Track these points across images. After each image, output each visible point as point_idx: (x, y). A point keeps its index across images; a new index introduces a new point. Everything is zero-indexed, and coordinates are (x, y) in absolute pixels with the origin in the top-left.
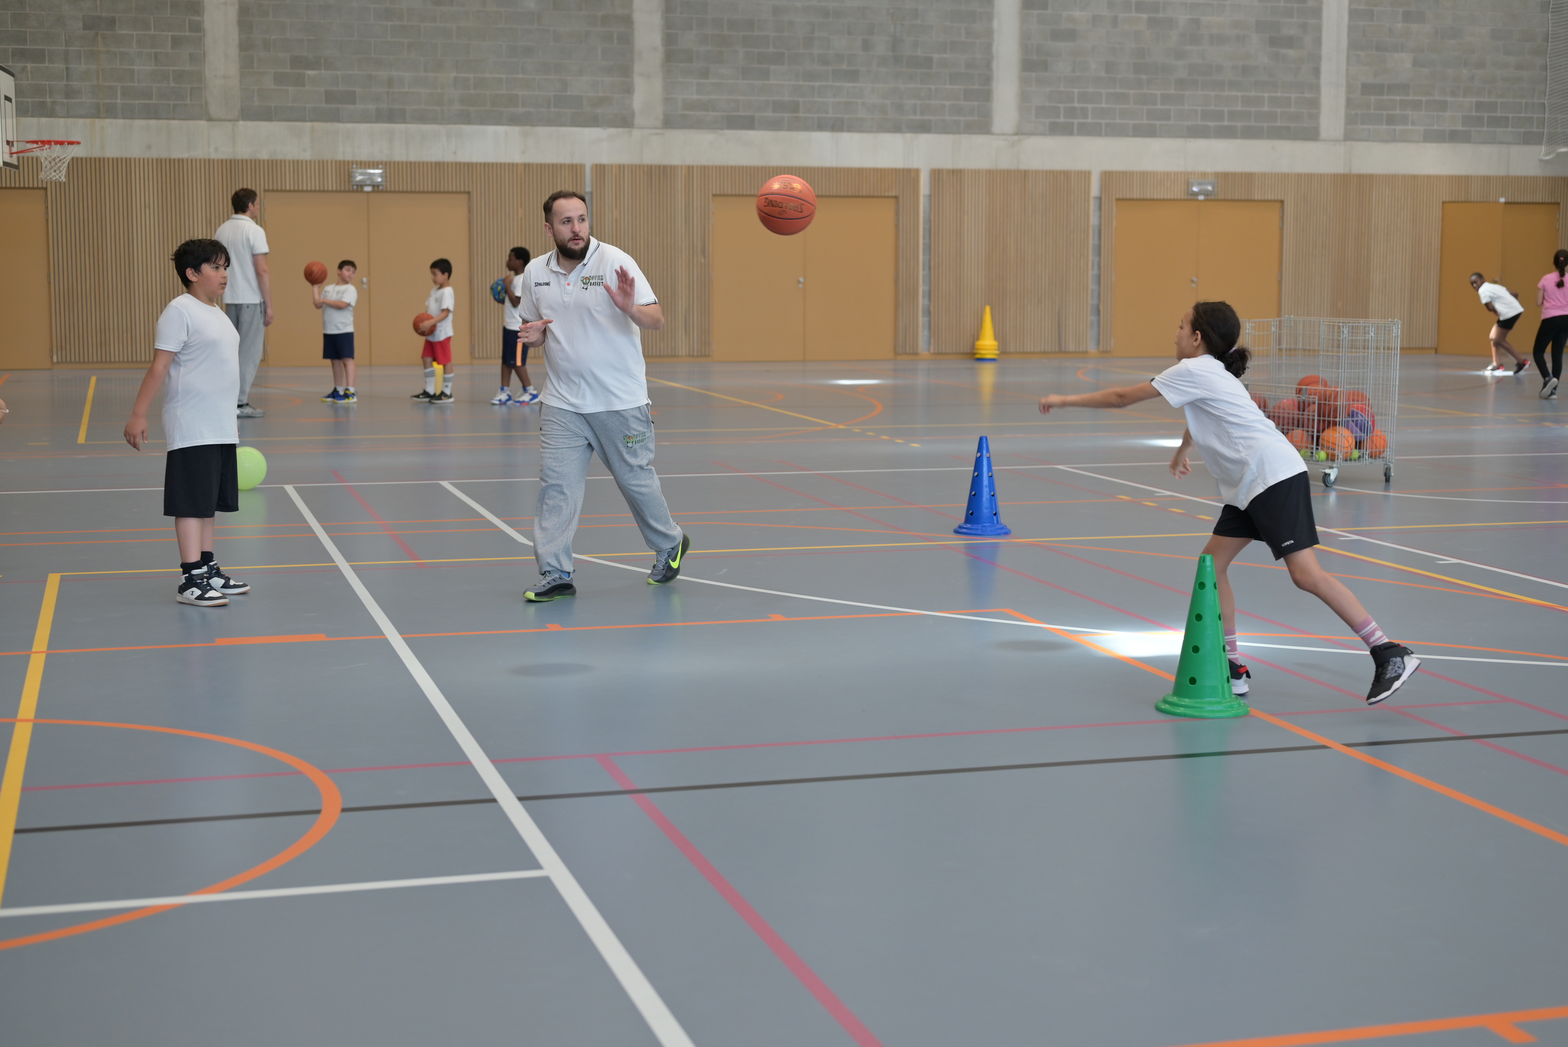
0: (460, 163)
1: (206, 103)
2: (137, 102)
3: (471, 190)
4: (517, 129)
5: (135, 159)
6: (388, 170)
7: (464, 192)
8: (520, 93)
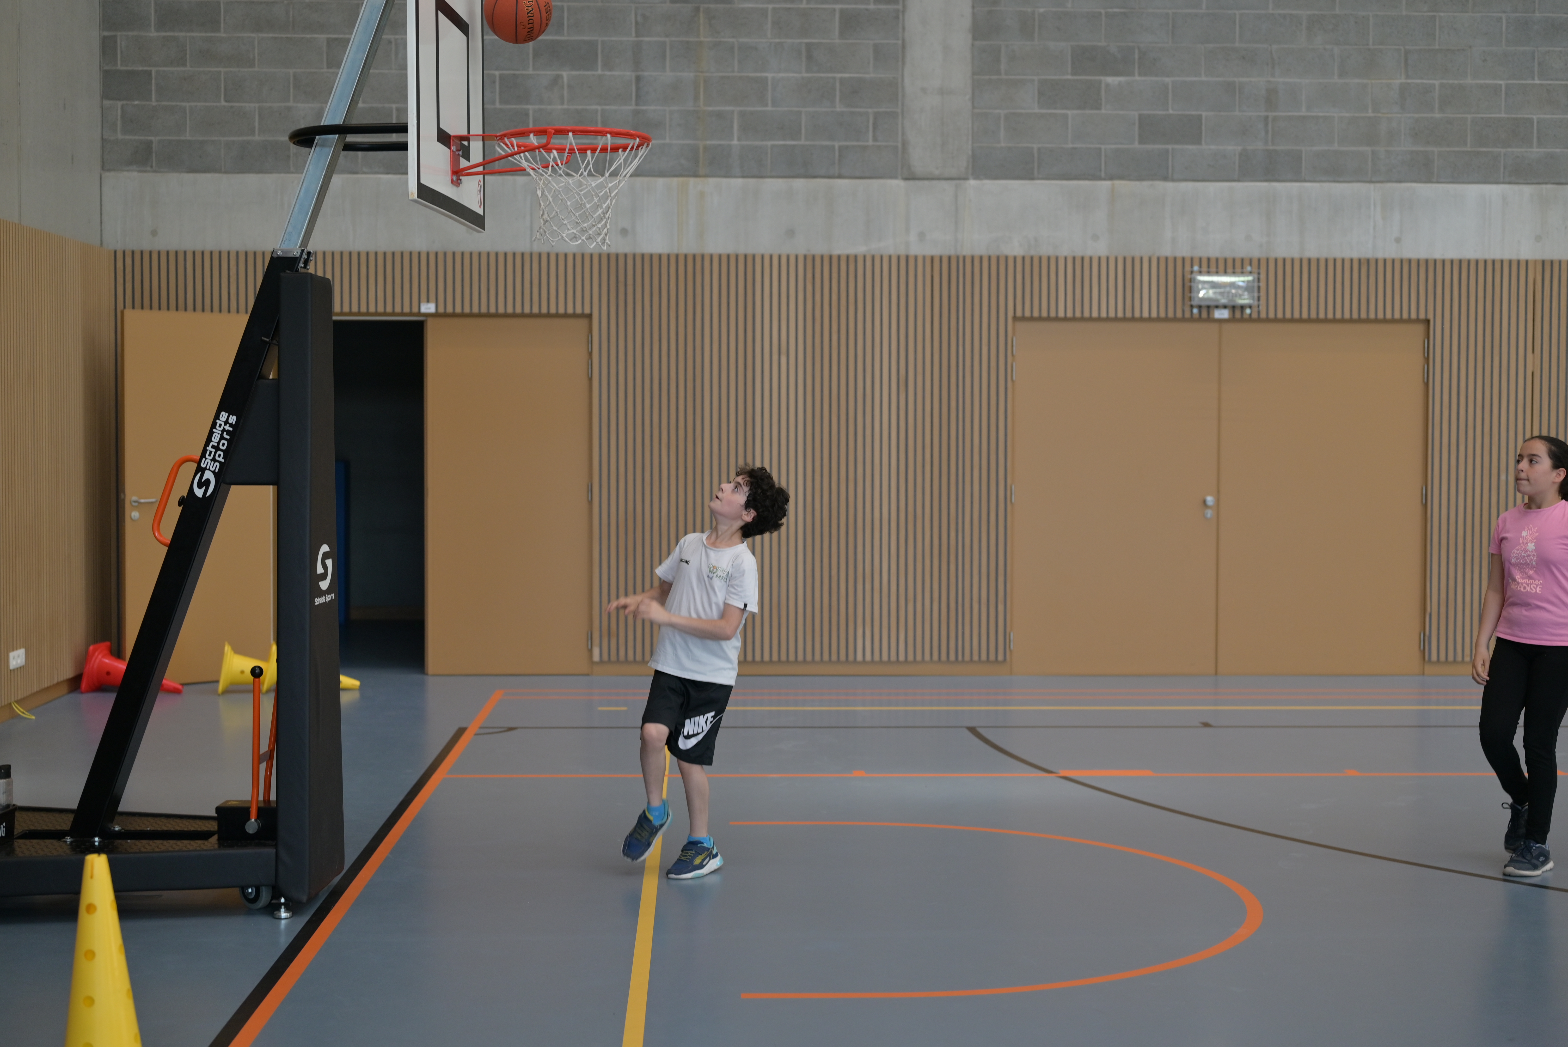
0: (1410, 261)
1: (905, 144)
2: (770, 143)
3: (1431, 317)
4: (1527, 190)
5: (763, 257)
6: (1263, 277)
7: (1418, 320)
8: (1534, 117)
